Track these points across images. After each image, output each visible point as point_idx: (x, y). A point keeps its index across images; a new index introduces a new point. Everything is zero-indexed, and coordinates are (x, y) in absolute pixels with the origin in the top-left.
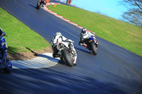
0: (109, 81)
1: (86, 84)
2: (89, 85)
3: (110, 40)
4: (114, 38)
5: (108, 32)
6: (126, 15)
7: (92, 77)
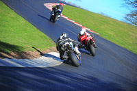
0: (111, 80)
1: (90, 83)
2: (93, 84)
3: (113, 41)
4: (117, 39)
5: (112, 33)
6: (129, 17)
7: (95, 77)
